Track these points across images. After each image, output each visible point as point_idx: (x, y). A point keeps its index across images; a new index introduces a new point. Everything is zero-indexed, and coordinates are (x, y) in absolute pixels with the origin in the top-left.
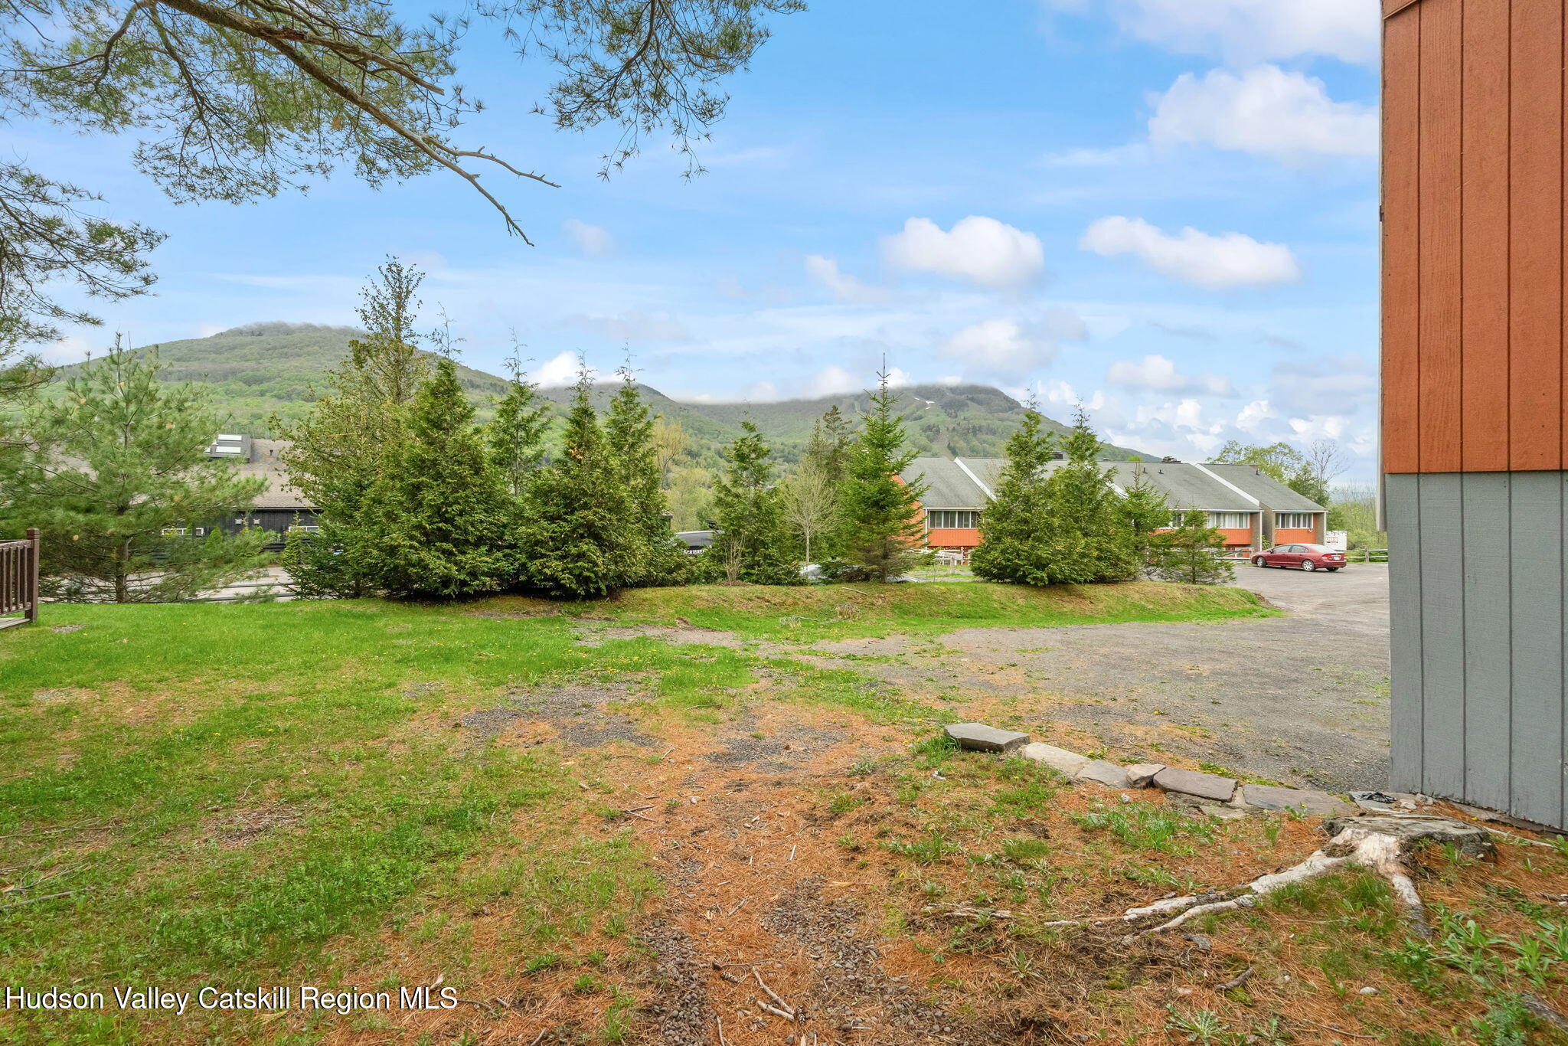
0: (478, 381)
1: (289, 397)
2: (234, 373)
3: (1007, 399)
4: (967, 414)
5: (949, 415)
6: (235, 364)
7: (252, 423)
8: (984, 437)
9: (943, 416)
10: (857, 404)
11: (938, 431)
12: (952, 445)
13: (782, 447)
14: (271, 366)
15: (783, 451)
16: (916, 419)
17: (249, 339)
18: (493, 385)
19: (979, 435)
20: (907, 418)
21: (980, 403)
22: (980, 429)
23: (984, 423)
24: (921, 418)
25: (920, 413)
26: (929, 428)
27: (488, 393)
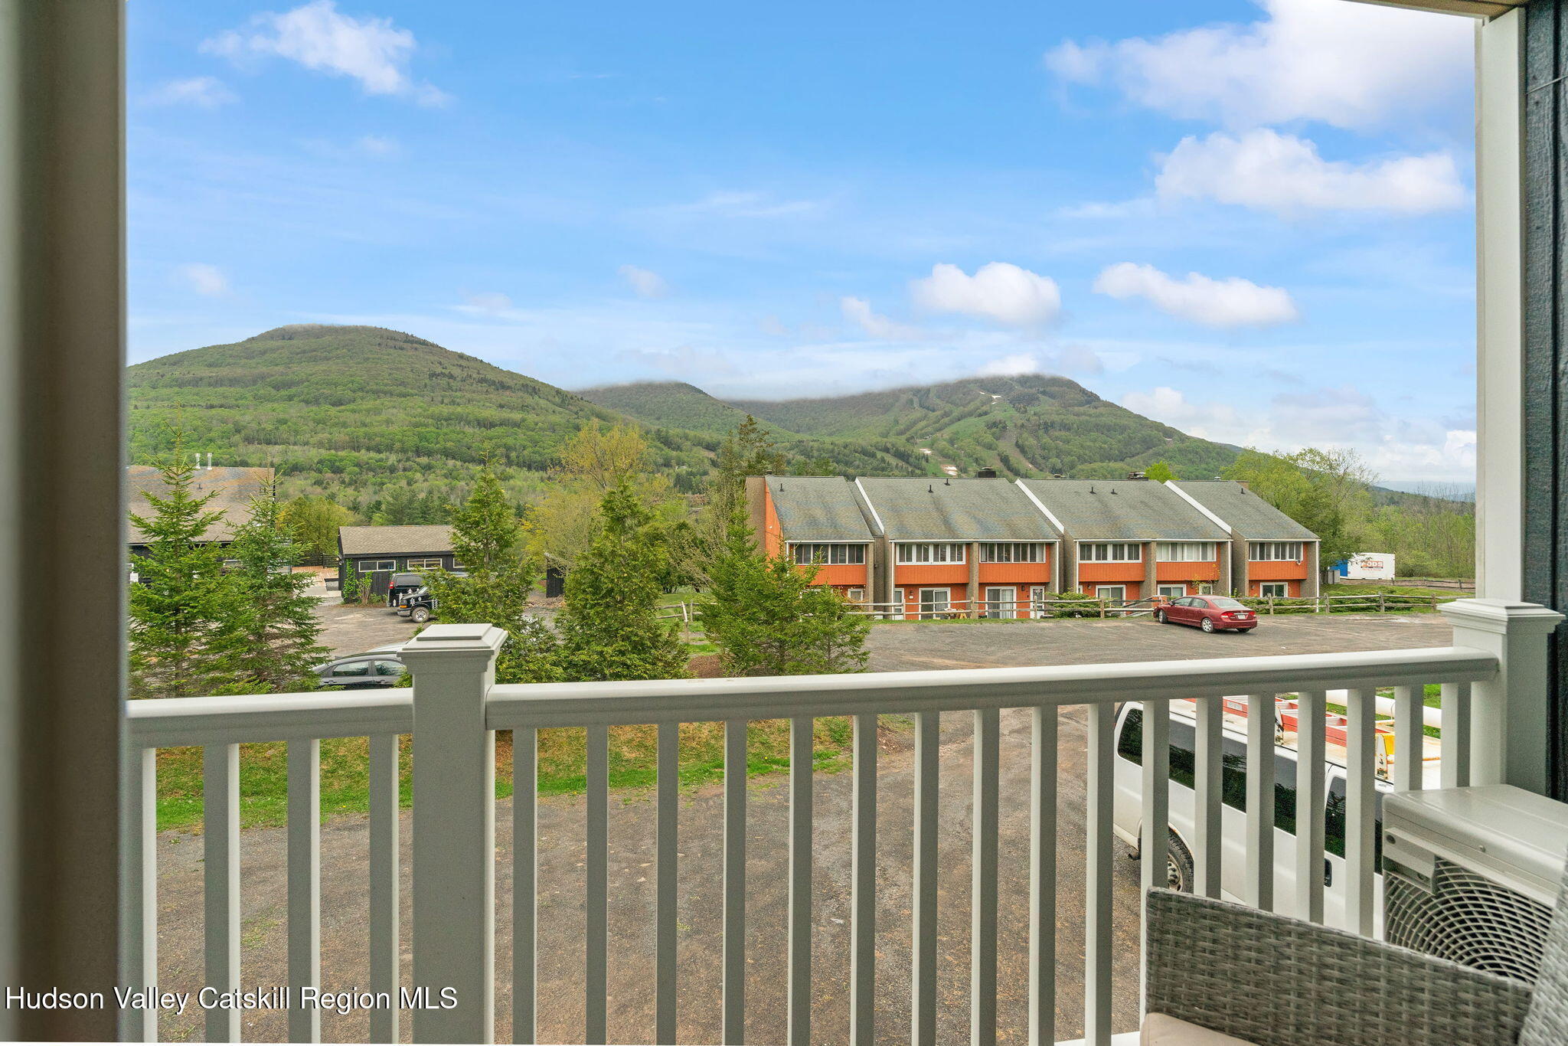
0: (511, 383)
1: (316, 401)
2: (263, 377)
3: (1083, 391)
4: (1037, 409)
5: (1018, 410)
6: (264, 369)
7: (277, 428)
8: (1057, 434)
9: (1012, 412)
10: (916, 400)
11: (1005, 427)
12: (1020, 442)
13: (831, 447)
14: (301, 370)
15: (832, 451)
16: (980, 415)
17: (280, 343)
18: (525, 387)
19: (1051, 432)
20: (970, 414)
21: (1052, 396)
22: (1052, 425)
23: (1056, 418)
24: (986, 413)
25: (984, 408)
26: (995, 424)
27: (520, 394)
